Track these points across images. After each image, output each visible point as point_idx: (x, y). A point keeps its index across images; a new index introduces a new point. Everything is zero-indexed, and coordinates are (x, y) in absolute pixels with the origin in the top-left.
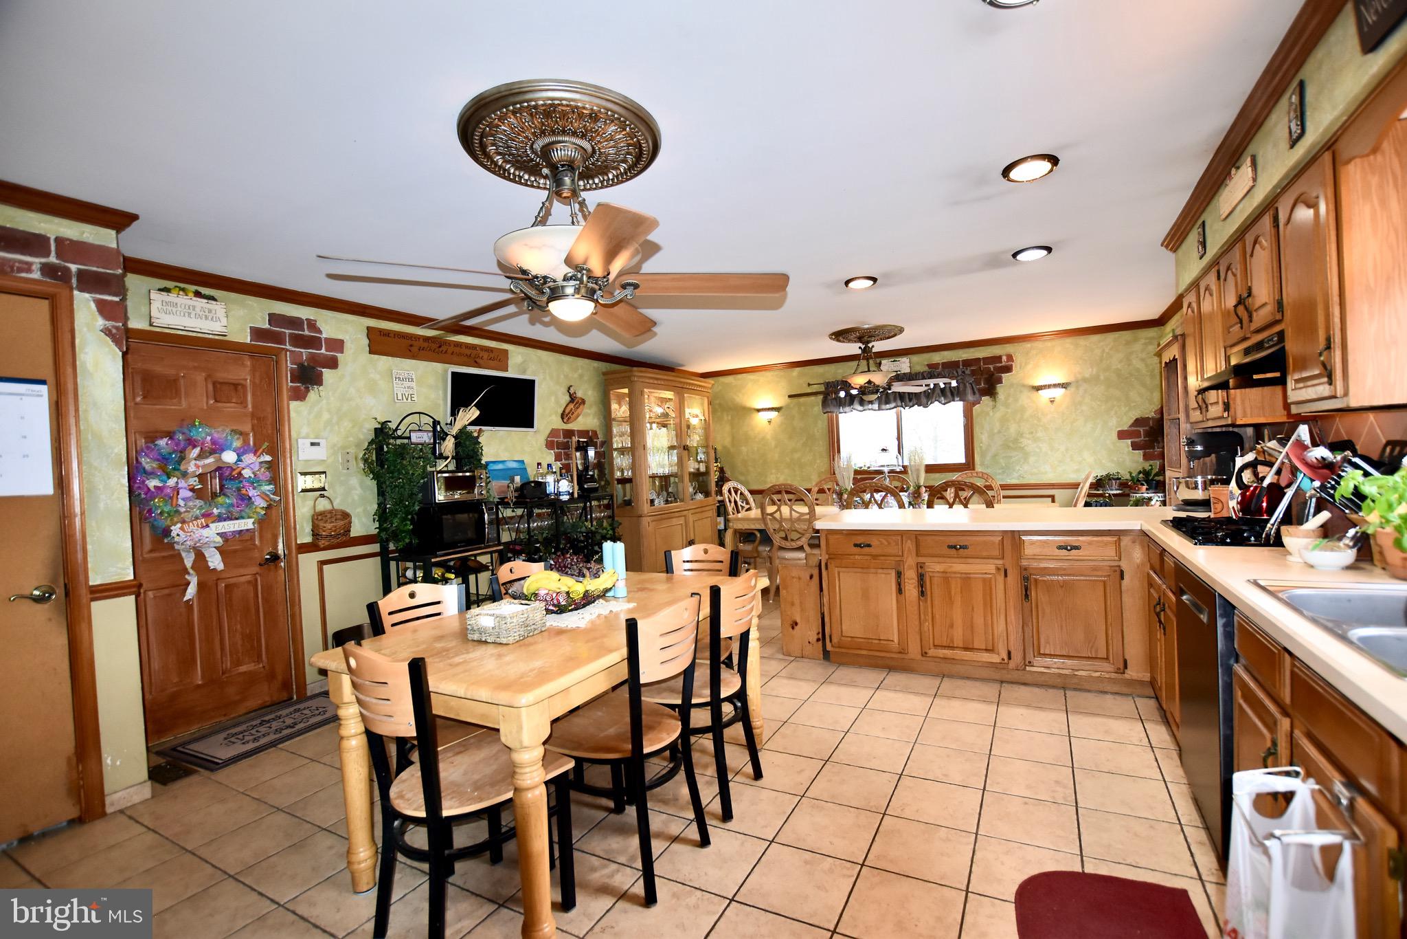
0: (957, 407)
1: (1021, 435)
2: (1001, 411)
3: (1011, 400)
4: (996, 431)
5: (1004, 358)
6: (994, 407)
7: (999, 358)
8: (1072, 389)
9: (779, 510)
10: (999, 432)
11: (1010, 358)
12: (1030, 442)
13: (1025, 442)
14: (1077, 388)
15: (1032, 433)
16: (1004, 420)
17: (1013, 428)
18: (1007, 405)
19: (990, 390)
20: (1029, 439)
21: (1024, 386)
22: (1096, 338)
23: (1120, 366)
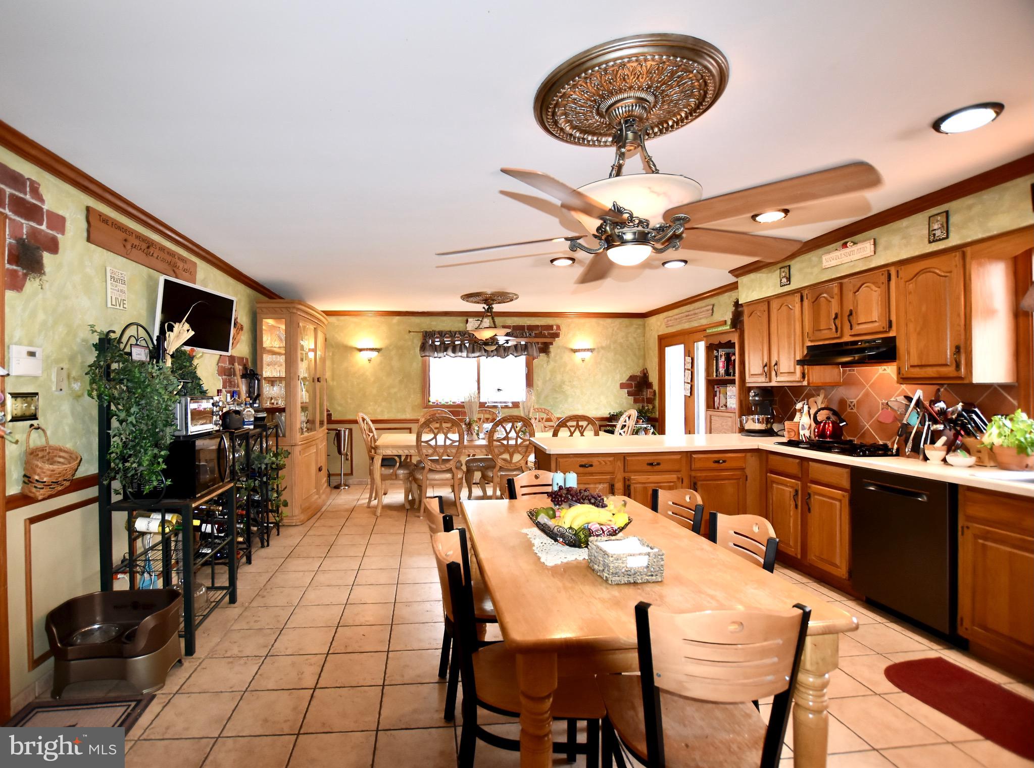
0: (522, 359)
1: (563, 382)
2: (552, 363)
3: (558, 357)
4: (548, 379)
5: (555, 327)
6: (548, 362)
7: (551, 327)
8: (595, 353)
9: (435, 438)
10: (550, 379)
11: (558, 327)
12: (569, 388)
13: (566, 388)
14: (598, 352)
15: (570, 382)
16: (553, 372)
17: (559, 378)
18: (555, 361)
19: (545, 349)
20: (568, 386)
21: (566, 348)
22: (609, 320)
23: (622, 341)
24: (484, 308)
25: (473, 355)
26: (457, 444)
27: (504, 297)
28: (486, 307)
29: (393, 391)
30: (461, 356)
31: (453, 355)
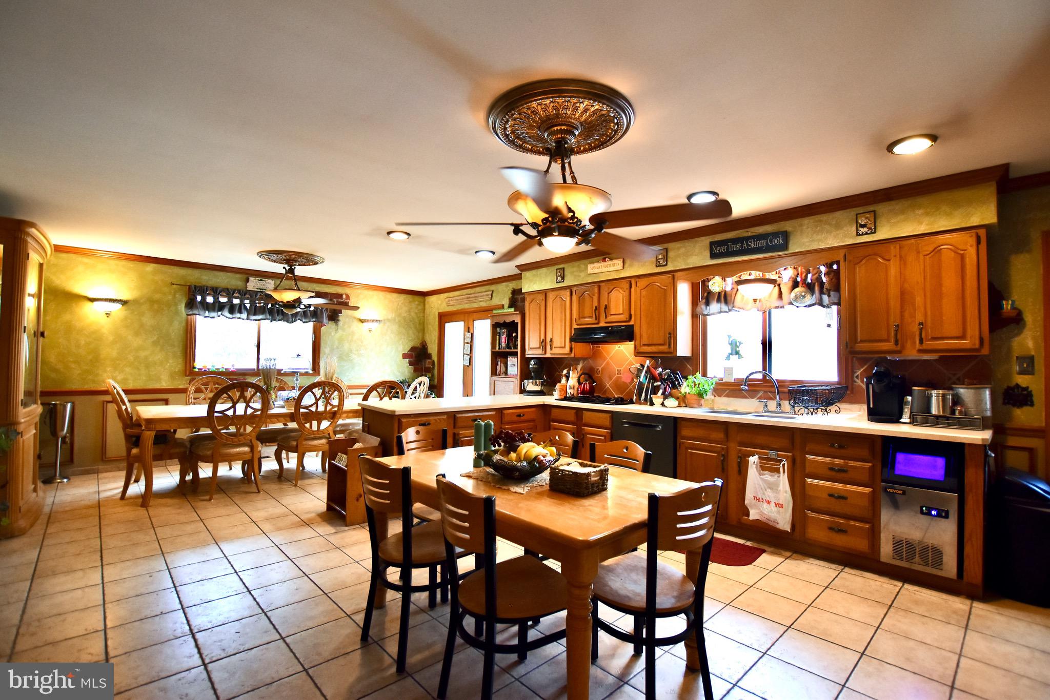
0: (310, 326)
1: (351, 351)
2: (340, 332)
3: (346, 326)
4: (335, 347)
5: (344, 296)
6: (337, 330)
7: (340, 296)
8: (381, 324)
10: (338, 348)
11: (348, 297)
12: (356, 356)
13: (353, 356)
14: (384, 323)
15: (357, 350)
16: (341, 340)
17: (346, 346)
18: (343, 330)
19: (334, 317)
20: (355, 354)
21: (355, 318)
22: (395, 295)
23: (405, 315)
24: (284, 268)
25: (255, 317)
26: (259, 413)
27: (309, 259)
28: (288, 268)
29: (143, 354)
30: (239, 318)
31: (230, 316)
